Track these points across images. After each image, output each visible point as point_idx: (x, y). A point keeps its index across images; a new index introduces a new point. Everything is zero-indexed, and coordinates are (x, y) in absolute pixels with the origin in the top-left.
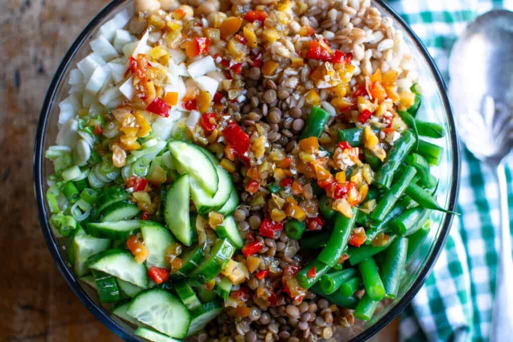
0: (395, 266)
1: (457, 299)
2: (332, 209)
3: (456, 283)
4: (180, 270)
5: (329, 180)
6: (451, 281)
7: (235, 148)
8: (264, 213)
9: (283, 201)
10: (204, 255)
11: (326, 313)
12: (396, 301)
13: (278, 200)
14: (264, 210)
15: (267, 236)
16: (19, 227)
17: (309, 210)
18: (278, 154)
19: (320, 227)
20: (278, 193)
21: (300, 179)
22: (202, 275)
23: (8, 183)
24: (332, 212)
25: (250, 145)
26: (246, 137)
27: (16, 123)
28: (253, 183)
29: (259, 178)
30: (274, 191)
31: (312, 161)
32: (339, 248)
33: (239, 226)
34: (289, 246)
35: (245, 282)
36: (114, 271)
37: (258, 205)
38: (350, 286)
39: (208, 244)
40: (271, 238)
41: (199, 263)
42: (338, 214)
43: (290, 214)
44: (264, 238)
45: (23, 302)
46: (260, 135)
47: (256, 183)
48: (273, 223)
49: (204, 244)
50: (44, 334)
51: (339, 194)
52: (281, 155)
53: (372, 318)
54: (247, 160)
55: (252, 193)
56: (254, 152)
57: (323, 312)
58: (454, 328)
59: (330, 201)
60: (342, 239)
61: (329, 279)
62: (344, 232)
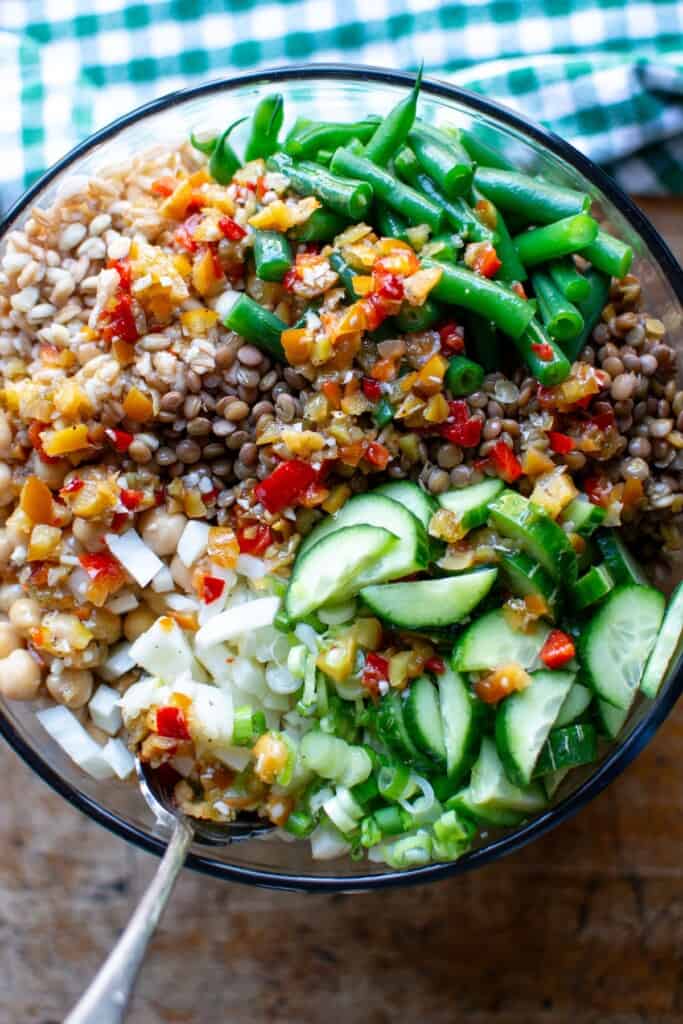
0: (530, 193)
1: (582, 81)
2: (424, 306)
3: (550, 82)
4: (547, 597)
5: (368, 308)
6: (546, 92)
7: (306, 489)
8: (433, 436)
9: (410, 398)
10: (518, 551)
11: (619, 327)
12: (598, 194)
13: (408, 408)
14: (426, 436)
15: (478, 434)
16: (426, 931)
17: (427, 349)
18: (315, 407)
19: (459, 330)
20: (394, 407)
21: (365, 364)
22: (558, 556)
23: (340, 953)
24: (429, 309)
25: (300, 459)
26: (283, 468)
27: (222, 936)
28: (372, 455)
29: (360, 443)
30: (389, 413)
31: (330, 339)
32: (499, 297)
33: (460, 486)
34: (494, 392)
35: (571, 475)
36: (538, 735)
37: (417, 447)
38: (569, 283)
39: (498, 544)
40: (483, 425)
41: (534, 561)
42: (433, 297)
43: (437, 384)
44: (483, 440)
45: (573, 924)
46: (280, 440)
47: (371, 449)
48: (451, 419)
49: (497, 551)
50: (636, 883)
51: (395, 291)
52: (317, 401)
53: (627, 242)
54: (328, 465)
55: (390, 458)
56: (313, 451)
57: (616, 333)
58: (638, 90)
59: (406, 311)
60: (482, 291)
61: (556, 322)
62: (470, 285)
